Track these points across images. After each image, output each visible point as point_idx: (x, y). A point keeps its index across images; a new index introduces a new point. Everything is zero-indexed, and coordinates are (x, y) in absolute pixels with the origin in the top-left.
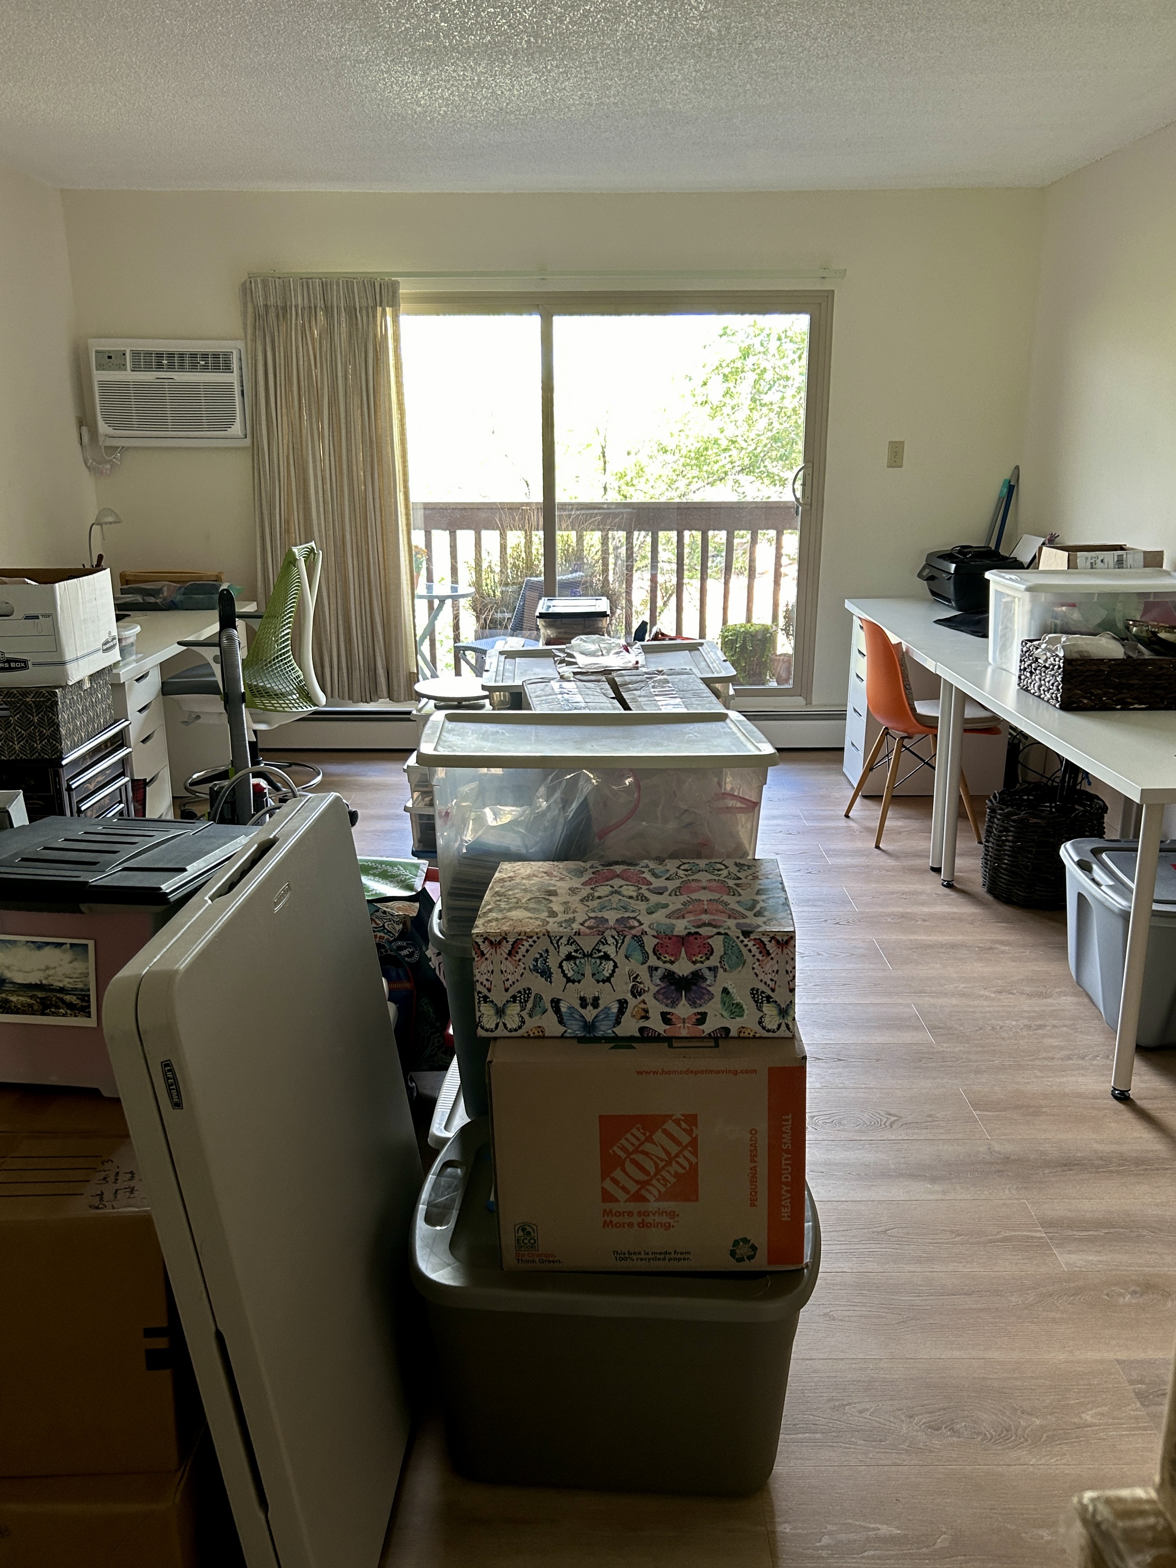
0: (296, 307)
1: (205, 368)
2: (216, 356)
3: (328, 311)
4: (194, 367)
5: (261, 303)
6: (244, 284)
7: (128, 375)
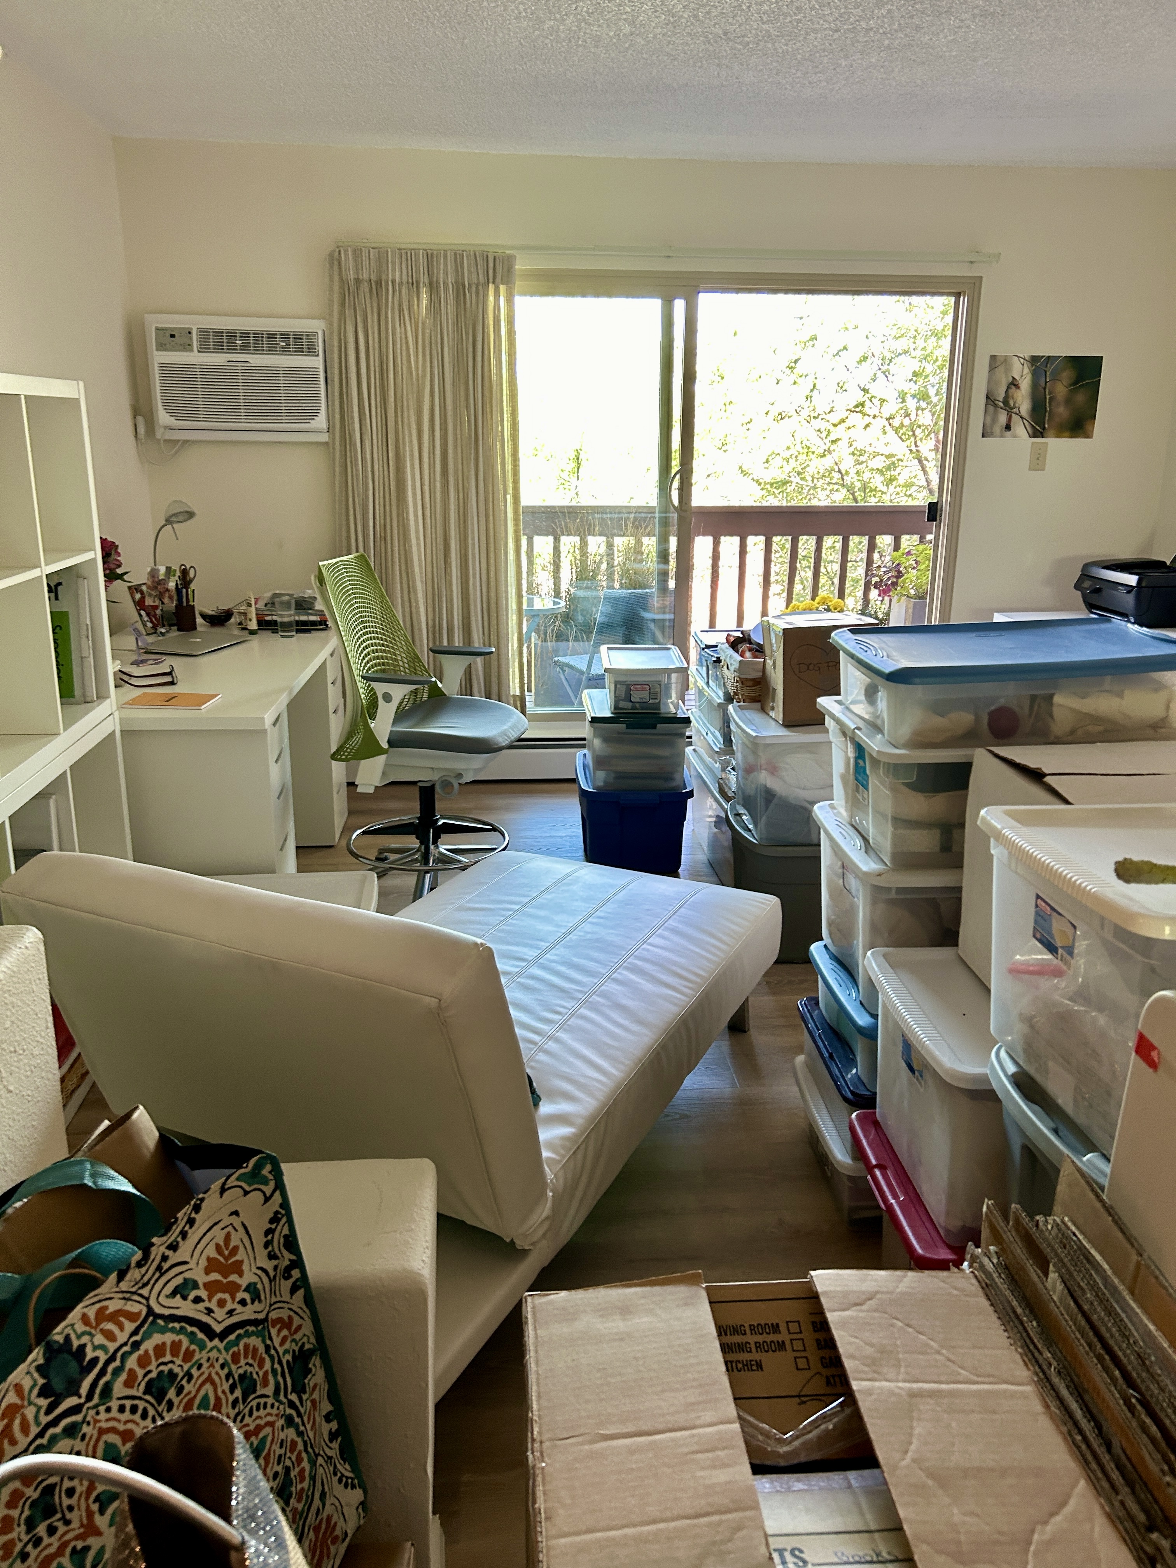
0: (393, 282)
1: (285, 351)
2: (298, 337)
3: (433, 287)
4: (272, 349)
5: (352, 276)
6: (331, 255)
7: (194, 357)
